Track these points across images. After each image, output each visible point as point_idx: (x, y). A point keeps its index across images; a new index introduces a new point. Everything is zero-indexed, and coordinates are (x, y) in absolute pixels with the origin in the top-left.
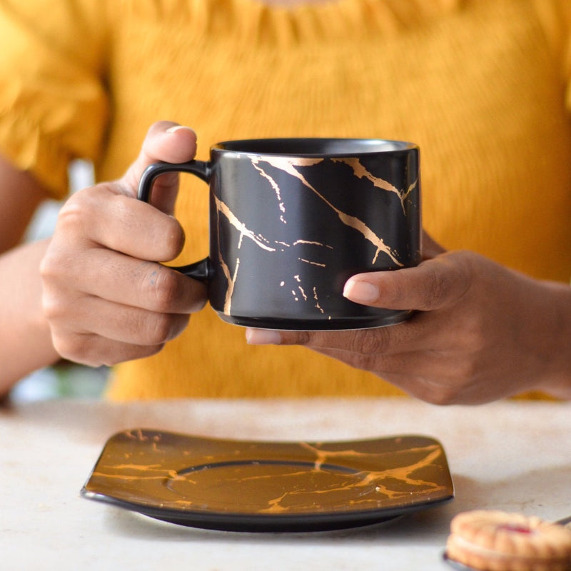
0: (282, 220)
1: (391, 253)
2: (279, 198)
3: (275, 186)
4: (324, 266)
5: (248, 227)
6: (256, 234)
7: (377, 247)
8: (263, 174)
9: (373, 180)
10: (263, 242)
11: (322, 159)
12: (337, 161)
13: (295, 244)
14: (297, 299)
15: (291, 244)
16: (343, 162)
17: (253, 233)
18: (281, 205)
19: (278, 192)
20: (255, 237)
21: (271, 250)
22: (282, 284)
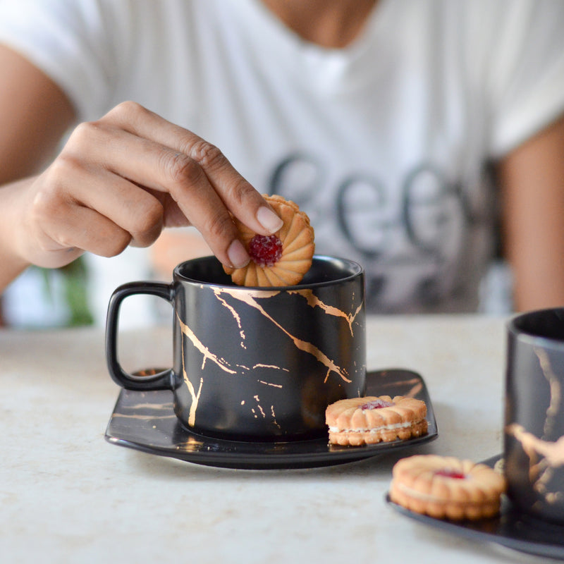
0: (243, 346)
1: (341, 372)
2: (240, 327)
3: (236, 315)
4: (281, 387)
5: (211, 351)
6: (219, 358)
7: (328, 368)
8: (225, 304)
9: (324, 308)
10: (225, 365)
11: (279, 292)
12: (293, 293)
13: (254, 367)
14: (256, 416)
15: (251, 367)
16: (298, 293)
17: (215, 356)
18: (241, 332)
19: (239, 321)
20: (218, 361)
21: (232, 372)
22: (243, 403)
